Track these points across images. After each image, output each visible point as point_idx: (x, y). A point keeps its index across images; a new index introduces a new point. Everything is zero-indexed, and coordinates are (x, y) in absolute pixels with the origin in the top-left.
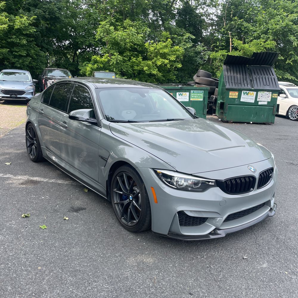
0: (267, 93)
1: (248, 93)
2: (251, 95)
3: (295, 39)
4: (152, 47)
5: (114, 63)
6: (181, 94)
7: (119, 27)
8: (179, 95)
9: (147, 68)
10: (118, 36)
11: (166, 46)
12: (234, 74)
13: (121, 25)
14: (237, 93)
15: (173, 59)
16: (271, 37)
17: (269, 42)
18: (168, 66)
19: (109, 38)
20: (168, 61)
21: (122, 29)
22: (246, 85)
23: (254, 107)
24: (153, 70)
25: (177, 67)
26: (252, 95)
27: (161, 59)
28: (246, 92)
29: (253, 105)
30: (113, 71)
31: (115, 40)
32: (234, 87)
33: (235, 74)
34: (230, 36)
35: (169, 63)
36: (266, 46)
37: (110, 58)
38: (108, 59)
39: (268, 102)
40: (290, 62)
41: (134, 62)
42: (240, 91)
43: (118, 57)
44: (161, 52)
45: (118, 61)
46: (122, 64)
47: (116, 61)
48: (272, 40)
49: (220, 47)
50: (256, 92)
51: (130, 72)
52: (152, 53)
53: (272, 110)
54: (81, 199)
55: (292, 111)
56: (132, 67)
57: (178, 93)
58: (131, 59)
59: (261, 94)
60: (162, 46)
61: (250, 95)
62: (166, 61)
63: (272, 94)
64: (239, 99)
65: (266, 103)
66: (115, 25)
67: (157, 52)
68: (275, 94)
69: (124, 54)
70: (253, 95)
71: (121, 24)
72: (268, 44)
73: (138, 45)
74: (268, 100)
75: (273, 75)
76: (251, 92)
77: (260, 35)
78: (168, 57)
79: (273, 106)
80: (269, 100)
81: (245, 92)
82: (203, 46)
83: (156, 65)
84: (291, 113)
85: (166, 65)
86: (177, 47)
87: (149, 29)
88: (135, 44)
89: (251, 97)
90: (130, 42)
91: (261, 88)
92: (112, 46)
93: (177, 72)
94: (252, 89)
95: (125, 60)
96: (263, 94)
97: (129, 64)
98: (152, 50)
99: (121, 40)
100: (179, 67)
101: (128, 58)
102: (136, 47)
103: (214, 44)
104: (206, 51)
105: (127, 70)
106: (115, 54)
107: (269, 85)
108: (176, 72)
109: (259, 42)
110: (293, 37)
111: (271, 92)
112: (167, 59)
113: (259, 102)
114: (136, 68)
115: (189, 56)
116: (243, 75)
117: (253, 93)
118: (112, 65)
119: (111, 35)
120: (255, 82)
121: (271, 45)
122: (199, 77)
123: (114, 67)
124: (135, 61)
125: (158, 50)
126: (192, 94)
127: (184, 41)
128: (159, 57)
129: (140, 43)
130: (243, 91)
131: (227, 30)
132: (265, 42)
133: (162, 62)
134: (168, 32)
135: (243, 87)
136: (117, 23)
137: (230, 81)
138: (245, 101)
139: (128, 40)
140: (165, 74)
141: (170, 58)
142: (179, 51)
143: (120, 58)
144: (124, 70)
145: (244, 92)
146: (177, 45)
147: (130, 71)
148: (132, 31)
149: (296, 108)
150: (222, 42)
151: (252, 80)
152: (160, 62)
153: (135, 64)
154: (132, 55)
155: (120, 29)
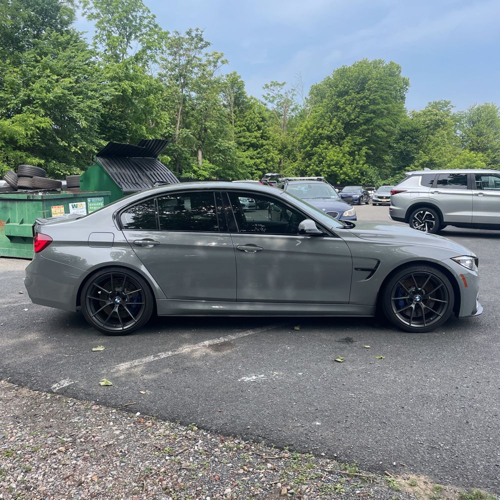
6: (74, 205)
8: (73, 208)
16: (42, 110)
17: (40, 119)
40: (77, 150)
48: (45, 116)
57: (70, 205)
121: (45, 124)
126: (90, 205)
137: (123, 181)
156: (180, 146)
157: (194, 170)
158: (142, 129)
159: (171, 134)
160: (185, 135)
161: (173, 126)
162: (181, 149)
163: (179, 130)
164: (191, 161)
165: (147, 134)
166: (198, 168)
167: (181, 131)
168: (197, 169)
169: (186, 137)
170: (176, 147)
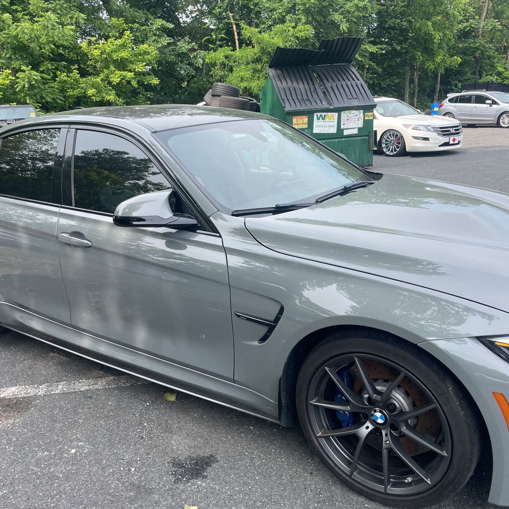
0: (356, 112)
1: (325, 115)
2: (330, 119)
3: (343, 20)
4: (96, 49)
5: (24, 86)
7: (20, 15)
9: (94, 90)
10: (23, 32)
11: (124, 46)
12: (293, 84)
13: (24, 10)
14: (305, 119)
15: (140, 70)
16: (303, 17)
17: (300, 27)
18: (134, 83)
19: (4, 38)
20: (133, 73)
21: (27, 17)
22: (318, 101)
23: (337, 140)
24: (107, 93)
25: (151, 83)
26: (332, 120)
27: (117, 72)
28: (321, 116)
29: (335, 137)
30: (25, 103)
31: (18, 41)
32: (299, 108)
33: (295, 84)
34: (232, 21)
35: (135, 78)
36: (298, 35)
37: (14, 78)
38: (11, 79)
39: (359, 129)
41: (65, 81)
42: (310, 113)
43: (31, 75)
44: (115, 57)
45: (34, 82)
46: (42, 87)
47: (29, 82)
48: (306, 23)
49: (218, 43)
50: (337, 114)
51: (60, 102)
52: (96, 61)
53: (367, 143)
54: (180, 428)
55: (386, 141)
56: (63, 91)
58: (57, 77)
59: (346, 115)
60: (115, 47)
61: (327, 120)
62: (130, 75)
63: (364, 114)
64: (310, 130)
65: (355, 131)
66: (11, 11)
67: (106, 58)
68: (369, 114)
69: (40, 67)
70: (333, 118)
71: (21, 8)
72: (300, 31)
73: (65, 48)
74: (358, 124)
75: (358, 80)
76: (330, 114)
77: (284, 17)
78: (131, 66)
79: (368, 136)
80: (360, 124)
81: (319, 114)
82: (189, 43)
83: (110, 83)
84: (386, 144)
85: (129, 82)
86: (144, 47)
87: (83, 15)
88: (58, 47)
89: (330, 124)
90: (49, 42)
91: (346, 105)
92: (15, 54)
93: (152, 94)
94: (331, 107)
95: (45, 79)
96: (350, 115)
97: (56, 87)
98: (98, 56)
99: (31, 40)
100: (154, 83)
101: (49, 75)
102: (61, 52)
103: (207, 38)
104: (195, 50)
105: (53, 99)
106: (23, 68)
107: (356, 98)
108: (150, 94)
109: (285, 28)
110: (338, 16)
111: (362, 111)
112: (130, 71)
113: (344, 131)
114: (70, 92)
115: (167, 62)
116: (309, 85)
117: (333, 116)
118: (21, 91)
119: (6, 32)
120: (332, 94)
121: (305, 32)
122: (220, 96)
123: (25, 96)
124: (65, 78)
125: (108, 54)
127: (155, 35)
128: (112, 68)
129: (70, 43)
130: (315, 114)
131: (226, 11)
132: (294, 28)
133: (120, 76)
134: (121, 19)
135: (314, 106)
136: (14, 7)
137: (289, 97)
138: (321, 131)
139: (43, 39)
140: (128, 100)
141: (135, 69)
142: (149, 53)
143: (35, 75)
144: (49, 100)
145: (317, 115)
146: (143, 42)
147: (61, 100)
148: (50, 19)
149: (393, 135)
150: (220, 33)
151: (326, 92)
152: (117, 76)
153: (67, 86)
154: (57, 69)
155: (23, 18)
156: (483, 42)
157: (498, 72)
158: (427, 26)
159: (473, 28)
160: (490, 27)
161: (477, 17)
162: (484, 47)
163: (485, 21)
164: (496, 60)
165: (434, 30)
166: (505, 68)
167: (486, 22)
168: (503, 70)
169: (492, 29)
170: (478, 44)
